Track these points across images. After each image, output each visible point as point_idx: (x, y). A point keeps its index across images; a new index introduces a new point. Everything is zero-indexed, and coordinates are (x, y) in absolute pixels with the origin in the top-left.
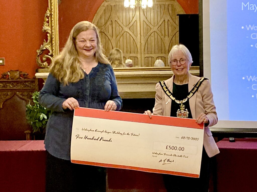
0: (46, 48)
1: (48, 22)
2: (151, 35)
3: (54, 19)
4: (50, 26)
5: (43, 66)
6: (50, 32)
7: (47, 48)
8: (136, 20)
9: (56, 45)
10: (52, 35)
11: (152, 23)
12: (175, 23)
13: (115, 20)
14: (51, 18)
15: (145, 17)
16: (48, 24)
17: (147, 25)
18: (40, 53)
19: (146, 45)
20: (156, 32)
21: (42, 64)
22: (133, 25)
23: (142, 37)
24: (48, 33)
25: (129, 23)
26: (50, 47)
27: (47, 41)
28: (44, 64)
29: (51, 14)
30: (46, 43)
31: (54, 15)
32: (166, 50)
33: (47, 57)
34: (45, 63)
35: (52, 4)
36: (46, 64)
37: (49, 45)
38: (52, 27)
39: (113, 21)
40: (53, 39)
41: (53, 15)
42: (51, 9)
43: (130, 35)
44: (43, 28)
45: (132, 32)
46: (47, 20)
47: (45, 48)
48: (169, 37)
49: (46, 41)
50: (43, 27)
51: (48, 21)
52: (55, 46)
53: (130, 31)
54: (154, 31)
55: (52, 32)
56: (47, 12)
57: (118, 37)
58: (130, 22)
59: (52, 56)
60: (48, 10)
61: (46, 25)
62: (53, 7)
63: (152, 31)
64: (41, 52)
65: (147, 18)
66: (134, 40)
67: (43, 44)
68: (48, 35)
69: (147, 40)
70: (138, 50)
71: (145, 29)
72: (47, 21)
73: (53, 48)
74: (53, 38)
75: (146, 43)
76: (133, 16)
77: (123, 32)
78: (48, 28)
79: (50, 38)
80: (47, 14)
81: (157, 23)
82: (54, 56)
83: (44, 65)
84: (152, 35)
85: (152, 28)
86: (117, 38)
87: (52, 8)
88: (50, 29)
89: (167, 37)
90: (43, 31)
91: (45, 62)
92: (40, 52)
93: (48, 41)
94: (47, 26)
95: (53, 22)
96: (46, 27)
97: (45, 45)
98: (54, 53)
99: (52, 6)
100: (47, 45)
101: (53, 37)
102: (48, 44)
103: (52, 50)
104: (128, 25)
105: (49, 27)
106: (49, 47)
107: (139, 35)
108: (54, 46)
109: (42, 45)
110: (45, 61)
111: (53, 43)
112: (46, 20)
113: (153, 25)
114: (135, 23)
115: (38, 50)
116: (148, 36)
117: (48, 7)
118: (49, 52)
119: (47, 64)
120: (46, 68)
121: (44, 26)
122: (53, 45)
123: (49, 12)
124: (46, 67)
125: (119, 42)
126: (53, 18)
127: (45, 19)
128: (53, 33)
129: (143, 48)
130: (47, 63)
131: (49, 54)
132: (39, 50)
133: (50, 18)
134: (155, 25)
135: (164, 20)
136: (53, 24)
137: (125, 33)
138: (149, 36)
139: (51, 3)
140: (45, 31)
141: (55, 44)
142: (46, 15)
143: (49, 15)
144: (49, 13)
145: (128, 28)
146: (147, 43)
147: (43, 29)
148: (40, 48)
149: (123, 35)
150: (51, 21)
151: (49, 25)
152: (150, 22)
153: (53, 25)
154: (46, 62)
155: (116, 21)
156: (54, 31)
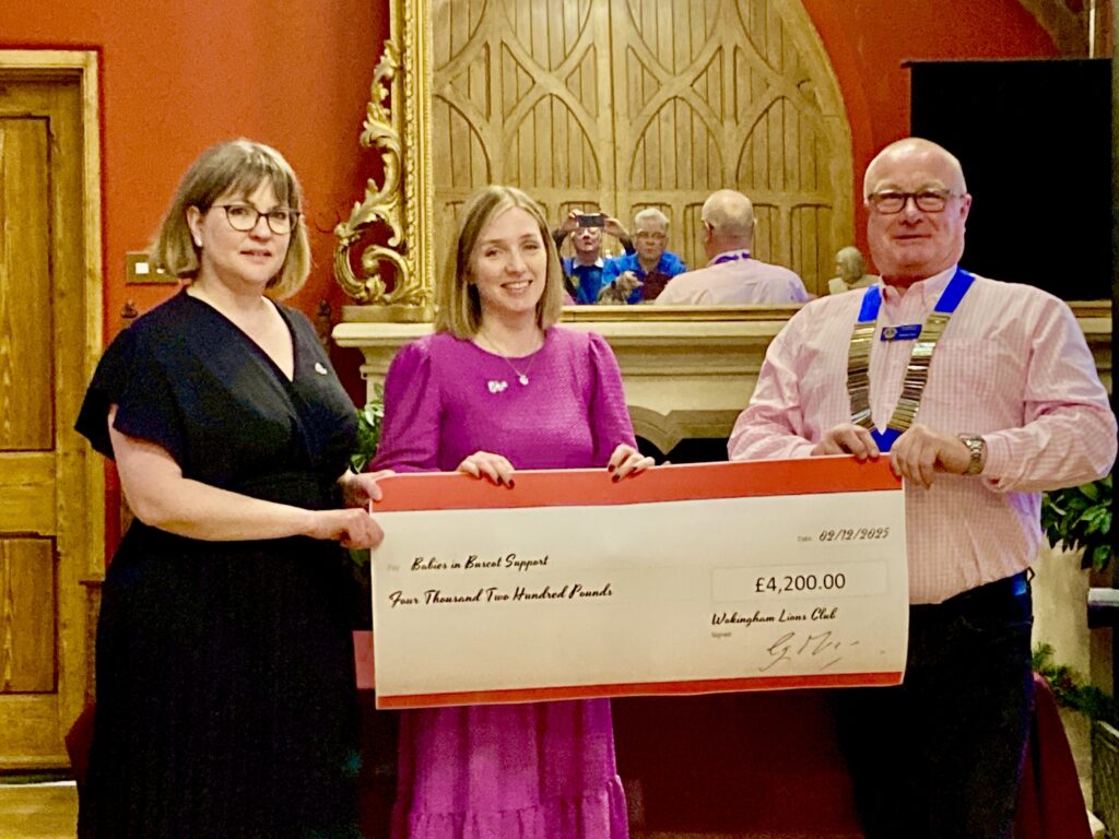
0: (378, 216)
1: (386, 103)
2: (658, 112)
3: (415, 89)
4: (395, 118)
5: (363, 294)
6: (393, 145)
7: (383, 217)
8: (593, 44)
9: (419, 205)
10: (403, 160)
11: (667, 60)
12: (766, 60)
13: (502, 43)
14: (402, 85)
15: (632, 28)
16: (386, 111)
17: (643, 66)
18: (353, 239)
19: (640, 153)
20: (683, 99)
21: (359, 284)
22: (579, 65)
23: (622, 122)
24: (386, 150)
25: (566, 58)
26: (393, 213)
27: (380, 185)
28: (370, 284)
29: (401, 69)
30: (378, 196)
31: (414, 72)
32: (727, 176)
33: (383, 255)
34: (375, 283)
35: (405, 25)
36: (379, 285)
37: (388, 203)
38: (403, 124)
39: (491, 49)
40: (410, 178)
41: (410, 72)
42: (403, 49)
43: (568, 108)
44: (364, 129)
45: (574, 95)
46: (384, 93)
47: (372, 218)
48: (737, 123)
49: (376, 188)
50: (365, 124)
51: (388, 98)
52: (416, 210)
53: (569, 91)
54: (672, 95)
55: (404, 149)
56: (382, 58)
57: (515, 117)
58: (567, 52)
59: (402, 249)
60: (387, 51)
61: (380, 116)
62: (412, 38)
63: (663, 95)
64: (353, 236)
65: (641, 36)
66: (583, 130)
67: (362, 200)
68: (387, 158)
69: (643, 135)
70: (603, 175)
71: (636, 82)
72: (383, 98)
73: (410, 219)
74: (411, 173)
75: (637, 146)
76: (582, 26)
77: (534, 96)
78: (383, 130)
79: (397, 174)
80: (384, 66)
81: (687, 61)
82: (411, 253)
83: (367, 289)
84: (663, 112)
85: (662, 80)
86: (508, 121)
87: (408, 42)
88: (393, 131)
89: (729, 125)
90: (365, 142)
91: (373, 275)
92: (352, 233)
93: (387, 187)
94: (383, 122)
95: (409, 102)
96: (378, 127)
97: (375, 205)
98: (411, 238)
99: (409, 35)
100: (383, 202)
101: (410, 168)
102: (388, 199)
103: (405, 226)
104: (561, 64)
105: (391, 126)
106: (388, 213)
107: (605, 113)
108: (413, 207)
109: (358, 205)
110: (371, 272)
111: (409, 194)
112: (379, 95)
113: (671, 70)
114: (586, 59)
115: (344, 227)
116: (647, 116)
117: (388, 37)
118: (392, 234)
119: (382, 286)
120: (378, 302)
121: (371, 120)
122: (409, 205)
123: (394, 58)
124: (376, 299)
125: (515, 141)
126: (412, 89)
127: (374, 91)
128: (409, 154)
129: (622, 166)
130: (383, 279)
131: (392, 242)
132: (348, 225)
133: (394, 86)
134: (678, 70)
135: (720, 48)
136: (409, 110)
137: (547, 100)
138: (653, 118)
139: (403, 23)
140: (374, 142)
141: (415, 199)
142: (378, 73)
143: (390, 72)
144: (394, 64)
145: (558, 78)
146: (641, 145)
147: (365, 137)
148: (352, 218)
149: (533, 108)
150: (403, 99)
151: (389, 117)
152: (655, 53)
153: (409, 117)
154: (377, 278)
155: (506, 45)
156: (416, 141)
